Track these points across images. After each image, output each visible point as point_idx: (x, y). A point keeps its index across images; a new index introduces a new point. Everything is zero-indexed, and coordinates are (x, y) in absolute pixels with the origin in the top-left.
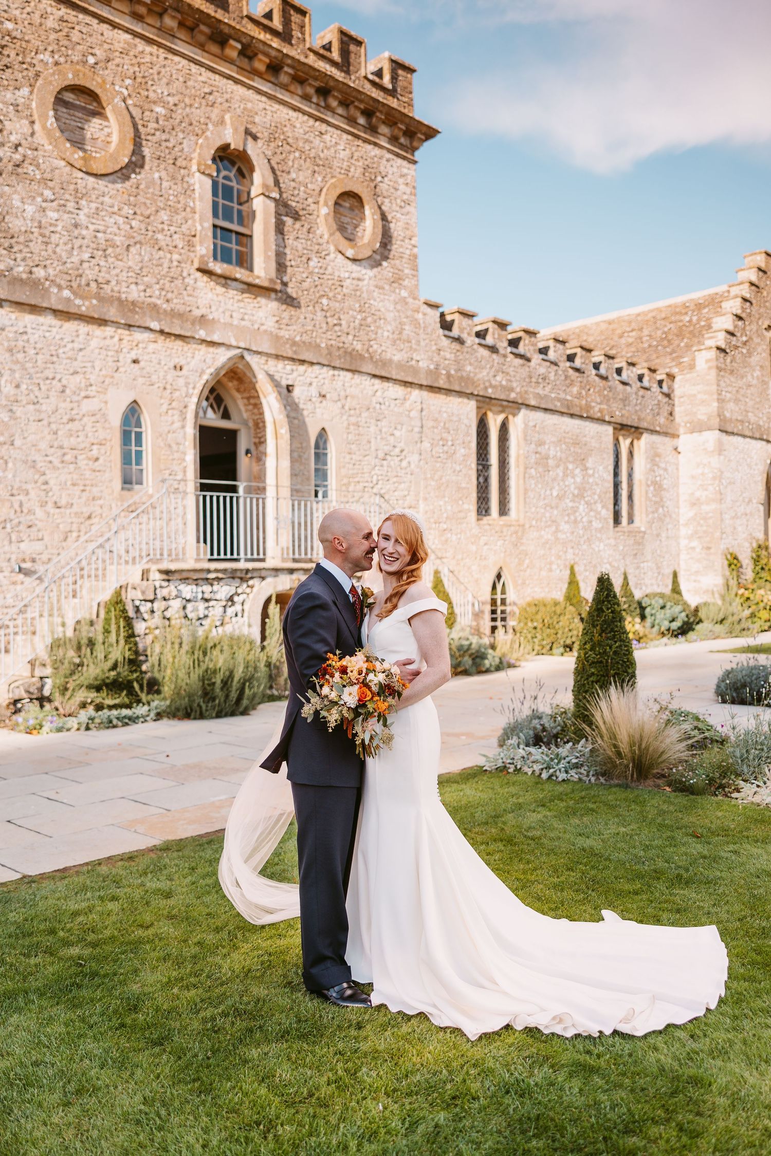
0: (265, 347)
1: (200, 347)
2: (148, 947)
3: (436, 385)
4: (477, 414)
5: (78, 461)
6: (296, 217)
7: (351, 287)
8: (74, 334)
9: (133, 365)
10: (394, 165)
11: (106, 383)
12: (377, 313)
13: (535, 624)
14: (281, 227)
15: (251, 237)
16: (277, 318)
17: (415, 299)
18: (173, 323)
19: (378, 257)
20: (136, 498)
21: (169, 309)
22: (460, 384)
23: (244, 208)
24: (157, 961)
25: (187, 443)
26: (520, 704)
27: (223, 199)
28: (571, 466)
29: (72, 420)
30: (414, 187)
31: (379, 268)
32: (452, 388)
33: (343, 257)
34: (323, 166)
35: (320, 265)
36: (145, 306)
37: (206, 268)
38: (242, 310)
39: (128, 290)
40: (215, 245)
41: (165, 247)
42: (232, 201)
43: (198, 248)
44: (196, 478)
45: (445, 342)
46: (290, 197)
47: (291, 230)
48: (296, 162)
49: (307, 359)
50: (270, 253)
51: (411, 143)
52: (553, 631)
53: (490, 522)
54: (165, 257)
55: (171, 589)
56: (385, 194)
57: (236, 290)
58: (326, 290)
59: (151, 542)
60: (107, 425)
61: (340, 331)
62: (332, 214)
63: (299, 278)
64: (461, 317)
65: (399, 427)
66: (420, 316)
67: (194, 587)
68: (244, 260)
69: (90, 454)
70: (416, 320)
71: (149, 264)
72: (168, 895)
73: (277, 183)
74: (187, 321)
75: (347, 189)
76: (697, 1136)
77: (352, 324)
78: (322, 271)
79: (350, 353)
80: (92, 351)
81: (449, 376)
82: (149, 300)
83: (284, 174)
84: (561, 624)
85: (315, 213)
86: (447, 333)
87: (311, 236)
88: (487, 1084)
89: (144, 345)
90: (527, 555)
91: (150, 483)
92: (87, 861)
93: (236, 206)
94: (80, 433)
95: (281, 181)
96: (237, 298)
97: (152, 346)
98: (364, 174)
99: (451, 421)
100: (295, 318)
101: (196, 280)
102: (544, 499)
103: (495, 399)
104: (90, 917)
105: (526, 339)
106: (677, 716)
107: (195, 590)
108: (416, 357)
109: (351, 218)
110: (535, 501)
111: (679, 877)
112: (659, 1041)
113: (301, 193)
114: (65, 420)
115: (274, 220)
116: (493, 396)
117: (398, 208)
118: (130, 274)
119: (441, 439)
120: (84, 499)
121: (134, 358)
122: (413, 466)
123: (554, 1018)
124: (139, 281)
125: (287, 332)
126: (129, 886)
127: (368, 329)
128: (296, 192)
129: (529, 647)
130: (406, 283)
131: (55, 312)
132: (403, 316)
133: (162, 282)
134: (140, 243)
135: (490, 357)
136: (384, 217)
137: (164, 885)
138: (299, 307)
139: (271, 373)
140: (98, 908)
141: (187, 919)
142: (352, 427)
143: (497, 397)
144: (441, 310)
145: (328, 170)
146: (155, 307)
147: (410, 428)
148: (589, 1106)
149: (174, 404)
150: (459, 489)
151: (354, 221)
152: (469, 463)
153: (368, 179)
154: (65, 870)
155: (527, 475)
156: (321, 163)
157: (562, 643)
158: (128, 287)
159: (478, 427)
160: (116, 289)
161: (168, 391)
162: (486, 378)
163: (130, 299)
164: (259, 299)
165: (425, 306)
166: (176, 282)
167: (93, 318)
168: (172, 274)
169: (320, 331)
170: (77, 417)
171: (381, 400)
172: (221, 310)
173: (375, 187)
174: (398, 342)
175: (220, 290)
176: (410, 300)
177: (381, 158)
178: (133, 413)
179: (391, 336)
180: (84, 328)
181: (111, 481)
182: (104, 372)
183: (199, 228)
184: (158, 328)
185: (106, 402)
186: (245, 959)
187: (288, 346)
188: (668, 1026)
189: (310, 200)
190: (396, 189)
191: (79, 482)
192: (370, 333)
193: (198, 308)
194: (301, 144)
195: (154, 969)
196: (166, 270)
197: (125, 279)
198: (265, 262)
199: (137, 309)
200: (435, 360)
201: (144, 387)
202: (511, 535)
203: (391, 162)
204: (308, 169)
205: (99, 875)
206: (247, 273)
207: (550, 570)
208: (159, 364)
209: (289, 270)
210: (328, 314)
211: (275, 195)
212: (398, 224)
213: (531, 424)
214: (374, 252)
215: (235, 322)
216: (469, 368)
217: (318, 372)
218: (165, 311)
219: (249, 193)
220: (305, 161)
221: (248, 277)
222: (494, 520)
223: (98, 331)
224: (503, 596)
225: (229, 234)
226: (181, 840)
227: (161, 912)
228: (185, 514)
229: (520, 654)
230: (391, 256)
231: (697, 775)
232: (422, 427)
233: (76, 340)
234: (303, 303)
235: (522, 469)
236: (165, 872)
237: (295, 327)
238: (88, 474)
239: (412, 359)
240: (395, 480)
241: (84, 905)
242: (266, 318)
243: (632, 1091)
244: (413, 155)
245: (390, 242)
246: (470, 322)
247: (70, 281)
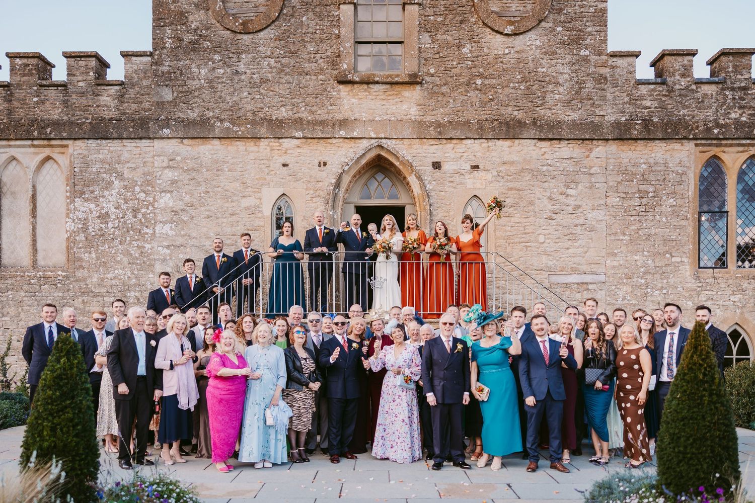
1: (341, 143)
6: (446, 13)
9: (283, 168)
11: (260, 184)
15: (403, 42)
16: (422, 107)
18: (315, 129)
21: (312, 119)
29: (233, 214)
35: (473, 49)
36: (291, 121)
37: (345, 79)
39: (278, 112)
41: (311, 72)
43: (341, 65)
47: (439, 26)
49: (454, 137)
50: (412, 53)
54: (311, 80)
57: (379, 91)
58: (481, 70)
60: (260, 215)
71: (297, 88)
74: (328, 126)
78: (476, 54)
80: (249, 163)
82: (296, 116)
87: (463, 25)
89: (291, 152)
93: (387, 20)
94: (239, 224)
96: (379, 97)
97: (299, 150)
101: (339, 91)
114: (227, 214)
115: (417, 23)
118: (281, 99)
121: (284, 162)
124: (288, 103)
131: (220, 138)
133: (305, 100)
134: (289, 74)
139: (413, 155)
146: (300, 120)
149: (317, 193)
158: (278, 110)
160: (268, 113)
161: (312, 184)
163: (279, 118)
166: (320, 97)
167: (247, 139)
168: (317, 92)
170: (237, 212)
175: (362, 94)
178: (284, 203)
180: (241, 147)
182: (258, 176)
183: (341, 49)
184: (302, 136)
185: (260, 199)
193: (340, 113)
196: (310, 89)
197: (275, 104)
198: (407, 61)
199: (284, 125)
201: (292, 183)
208: (304, 163)
210: (483, 92)
218: (308, 122)
219: (401, 6)
223: (253, 147)
233: (236, 156)
242: (410, 108)
247: (232, 115)
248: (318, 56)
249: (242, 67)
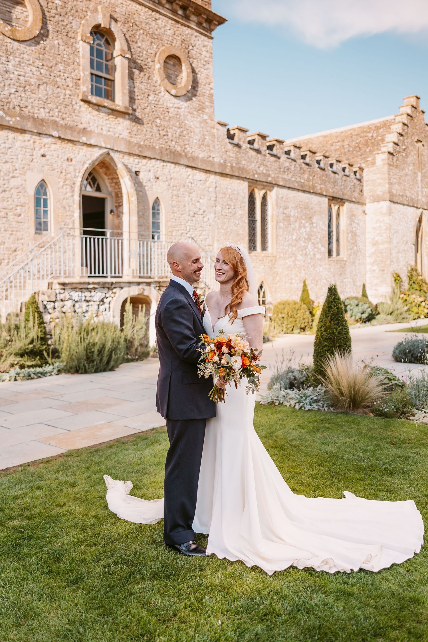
0: (123, 148)
1: (83, 147)
2: (63, 519)
3: (224, 172)
4: (249, 190)
5: (8, 216)
6: (141, 69)
7: (174, 113)
8: (6, 138)
9: (42, 158)
10: (200, 40)
11: (26, 168)
12: (189, 128)
13: (283, 315)
14: (132, 75)
15: (113, 81)
16: (130, 131)
17: (212, 120)
18: (66, 132)
19: (190, 95)
20: (44, 239)
21: (64, 124)
22: (239, 172)
23: (109, 63)
24: (70, 528)
25: (75, 206)
26: (280, 364)
27: (97, 57)
28: (303, 222)
29: (4, 191)
30: (211, 53)
31: (191, 102)
32: (234, 174)
33: (169, 95)
34: (157, 39)
35: (155, 99)
36: (49, 122)
37: (86, 99)
38: (108, 126)
39: (39, 112)
40: (92, 85)
41: (61, 86)
42: (102, 59)
43: (82, 87)
44: (80, 227)
45: (230, 147)
46: (137, 57)
47: (138, 77)
48: (141, 36)
49: (148, 156)
50: (125, 91)
51: (210, 27)
52: (293, 319)
53: (256, 255)
54: (61, 92)
55: (66, 295)
56: (194, 57)
57: (105, 113)
58: (159, 114)
59: (54, 266)
60: (26, 194)
61: (167, 139)
62: (163, 68)
63: (143, 107)
64: (239, 132)
65: (202, 197)
66: (215, 131)
67: (80, 293)
68: (110, 95)
69: (15, 212)
70: (213, 133)
71: (52, 96)
72: (73, 485)
73: (129, 48)
74: (75, 131)
75: (172, 53)
76: (420, 637)
77: (174, 135)
78: (156, 103)
79: (174, 153)
80: (17, 149)
81: (232, 167)
82: (52, 118)
83: (134, 43)
84: (298, 315)
85: (152, 67)
86: (231, 141)
87: (150, 81)
88: (286, 605)
89: (49, 146)
90: (278, 274)
91: (53, 230)
92: (21, 463)
93: (104, 62)
94: (9, 199)
95: (132, 47)
96: (105, 118)
97: (53, 147)
98: (181, 45)
99: (233, 194)
100: (140, 131)
101: (80, 107)
102: (288, 241)
103: (259, 181)
104: (25, 500)
105: (277, 146)
106: (375, 371)
107: (80, 295)
108: (212, 155)
109: (174, 71)
110: (282, 242)
111: (386, 469)
112: (389, 575)
113: (144, 55)
115: (127, 71)
116: (258, 179)
117: (202, 66)
118: (40, 102)
119: (228, 205)
120: (12, 239)
121: (43, 153)
122: (210, 221)
123: (323, 562)
124: (46, 107)
125: (135, 139)
126: (48, 480)
127: (184, 138)
128: (141, 54)
129: (280, 329)
130: (207, 110)
132: (205, 130)
133: (59, 107)
134: (46, 83)
135: (256, 156)
136: (193, 71)
137: (70, 479)
138: (143, 124)
139: (126, 164)
140: (30, 494)
141: (86, 500)
142: (174, 197)
143: (260, 180)
144: (227, 127)
145: (160, 42)
146: (55, 123)
147: (209, 198)
148: (351, 619)
149: (67, 182)
150: (238, 235)
151: (176, 73)
152: (244, 219)
153: (184, 47)
154: (7, 469)
155: (278, 227)
156: (156, 37)
157: (299, 326)
158: (39, 110)
159: (249, 198)
160: (31, 111)
161: (64, 174)
162: (254, 169)
163: (40, 117)
164: (119, 119)
165: (218, 125)
166: (68, 107)
167: (17, 129)
168: (65, 103)
169: (155, 139)
170: (7, 189)
171: (192, 181)
172: (96, 125)
173: (188, 52)
174: (202, 146)
175: (95, 113)
176: (209, 121)
177: (192, 35)
178: (42, 186)
179: (198, 143)
180: (11, 135)
181: (28, 228)
182: (24, 162)
183: (82, 75)
184: (57, 135)
185: (25, 180)
186: (125, 526)
187: (136, 148)
188: (393, 565)
189: (149, 60)
190: (201, 54)
191: (9, 229)
192: (185, 141)
193: (81, 123)
194: (144, 25)
195: (68, 533)
196: (62, 100)
197: (37, 105)
198: (122, 96)
199: (44, 124)
200: (224, 157)
201: (49, 171)
202: (269, 262)
203: (198, 38)
204: (148, 40)
205: (28, 473)
206: (111, 103)
207: (291, 283)
208: (58, 157)
209: (137, 101)
210: (160, 129)
211: (128, 56)
212: (202, 75)
213: (280, 196)
214: (188, 91)
215: (104, 133)
216: (244, 162)
217: (154, 163)
218: (62, 125)
219: (112, 54)
220: (146, 35)
221: (112, 105)
222: (258, 253)
223: (20, 137)
224: (264, 299)
225: (100, 79)
226: (79, 449)
227: (70, 496)
228: (74, 249)
229: (275, 333)
230: (198, 94)
231: (389, 406)
232: (216, 197)
233: (7, 142)
234: (145, 121)
235: (275, 223)
236: (70, 471)
237: (140, 136)
238: (14, 224)
239: (210, 156)
240: (200, 229)
241: (21, 492)
242: (123, 130)
243: (376, 608)
244: (211, 34)
245: (197, 86)
246: (244, 135)
247: (3, 106)
248: (66, 75)
249: (10, 67)
